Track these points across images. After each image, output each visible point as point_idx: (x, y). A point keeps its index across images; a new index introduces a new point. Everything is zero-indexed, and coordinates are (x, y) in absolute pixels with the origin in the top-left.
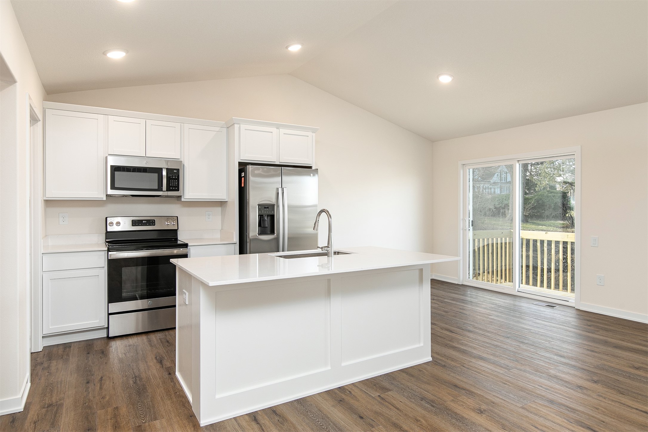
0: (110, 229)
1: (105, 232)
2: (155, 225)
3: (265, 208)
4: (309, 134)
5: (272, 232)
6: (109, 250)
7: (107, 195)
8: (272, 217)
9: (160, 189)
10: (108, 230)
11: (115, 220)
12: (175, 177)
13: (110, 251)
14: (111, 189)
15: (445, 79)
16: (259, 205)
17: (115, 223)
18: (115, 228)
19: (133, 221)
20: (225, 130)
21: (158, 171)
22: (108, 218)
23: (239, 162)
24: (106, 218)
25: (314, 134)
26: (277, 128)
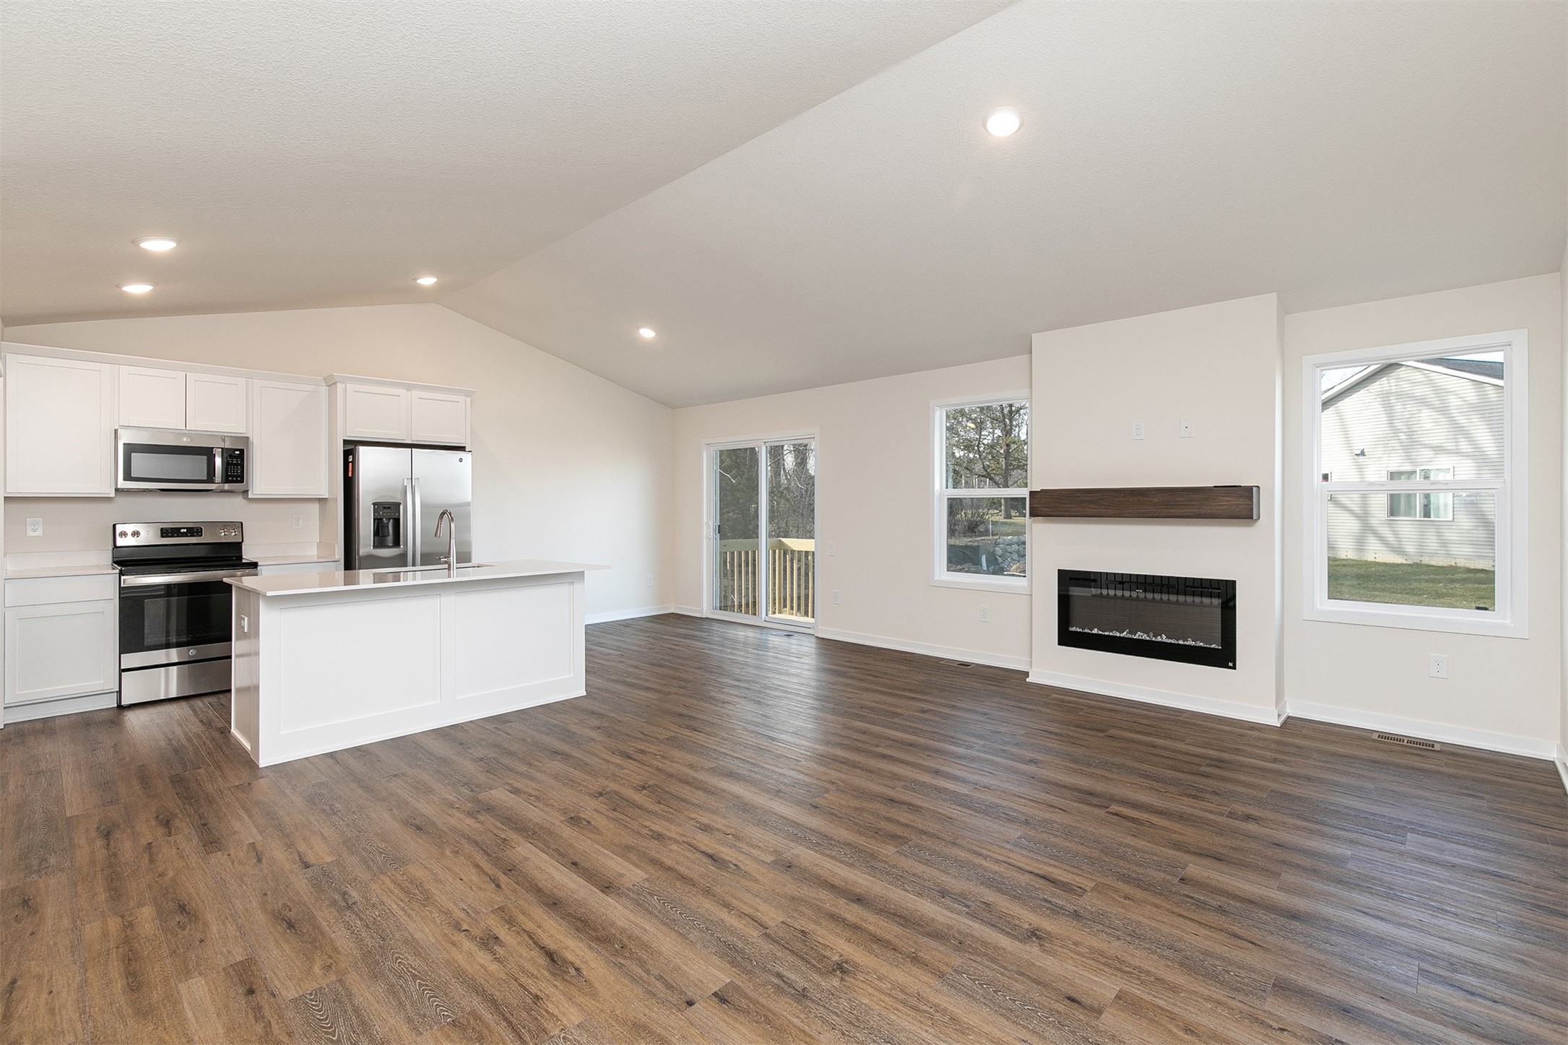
0: (121, 542)
1: (111, 547)
2: (201, 535)
3: (385, 508)
4: (461, 398)
5: (397, 543)
6: (121, 574)
7: (117, 490)
8: (397, 522)
9: (210, 479)
10: (118, 544)
11: (129, 528)
12: (237, 461)
13: (123, 575)
14: (124, 480)
15: (647, 333)
16: (374, 504)
17: (129, 533)
18: (129, 541)
19: (162, 529)
20: (324, 389)
21: (208, 453)
22: (117, 526)
23: (344, 440)
24: (114, 526)
25: (468, 399)
26: (407, 390)
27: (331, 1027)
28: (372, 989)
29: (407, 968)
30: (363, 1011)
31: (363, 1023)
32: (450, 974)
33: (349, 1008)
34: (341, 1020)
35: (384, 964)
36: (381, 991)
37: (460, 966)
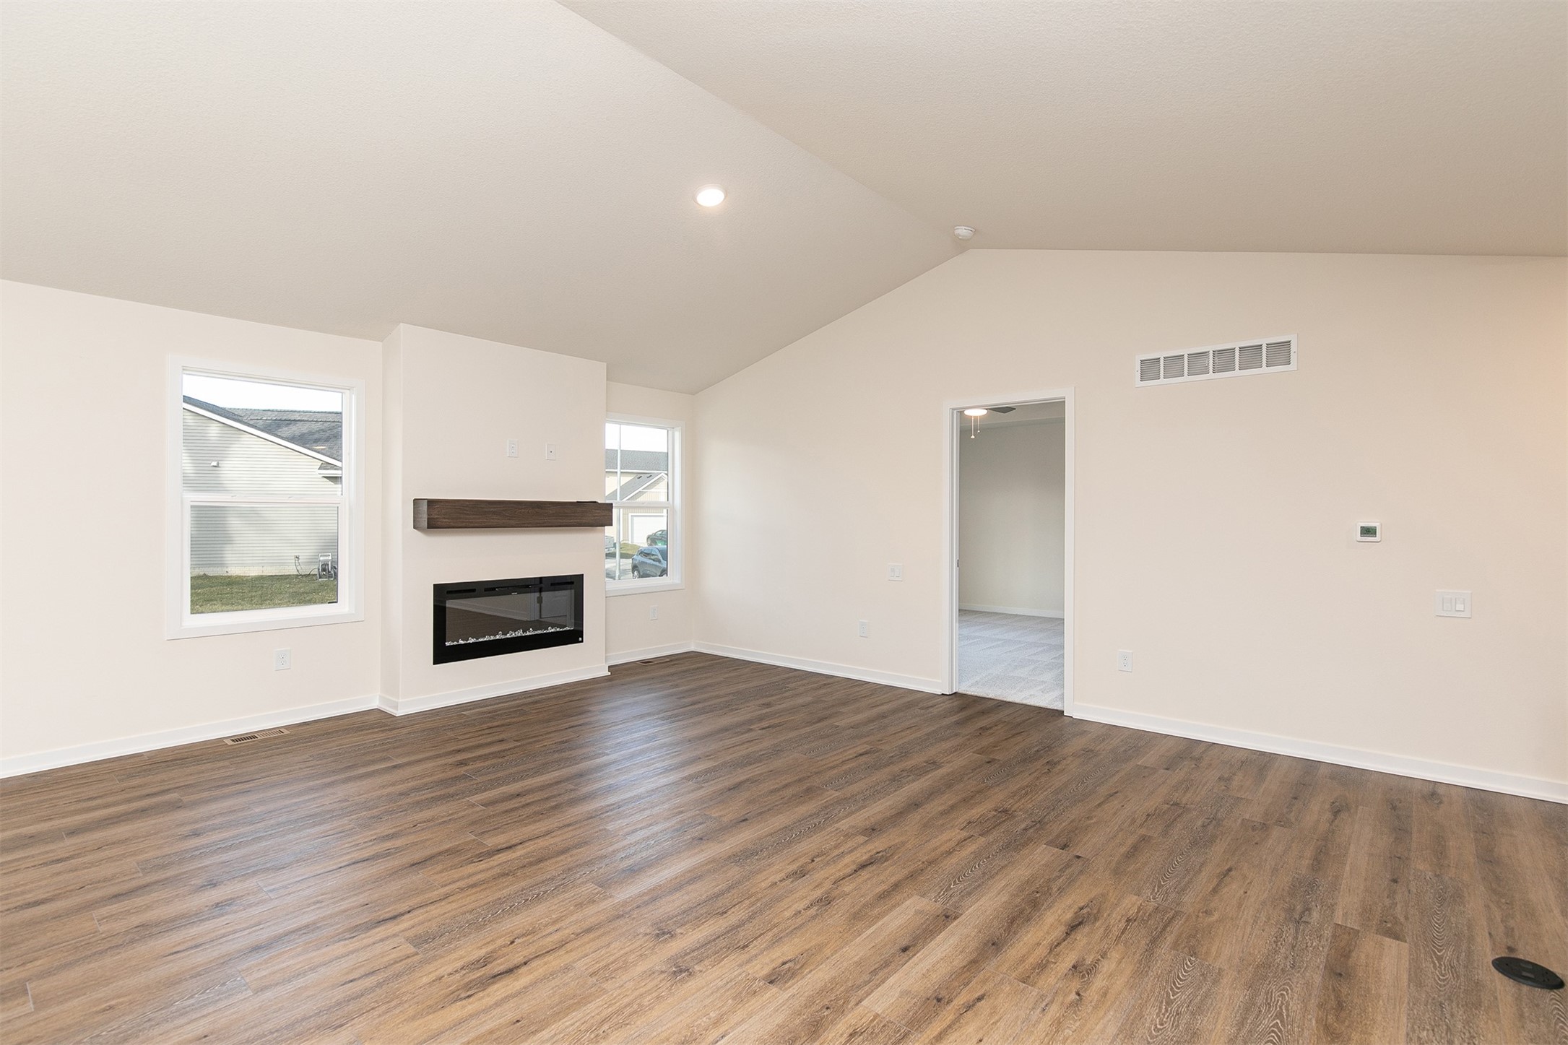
27: (1273, 1031)
28: (1210, 1027)
29: (1164, 1015)
30: (1237, 1018)
31: (1247, 1010)
32: (1146, 980)
33: (1244, 1031)
34: (1260, 1029)
35: (1174, 1036)
36: (1206, 1019)
37: (1132, 977)
